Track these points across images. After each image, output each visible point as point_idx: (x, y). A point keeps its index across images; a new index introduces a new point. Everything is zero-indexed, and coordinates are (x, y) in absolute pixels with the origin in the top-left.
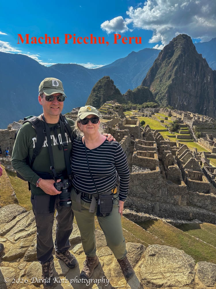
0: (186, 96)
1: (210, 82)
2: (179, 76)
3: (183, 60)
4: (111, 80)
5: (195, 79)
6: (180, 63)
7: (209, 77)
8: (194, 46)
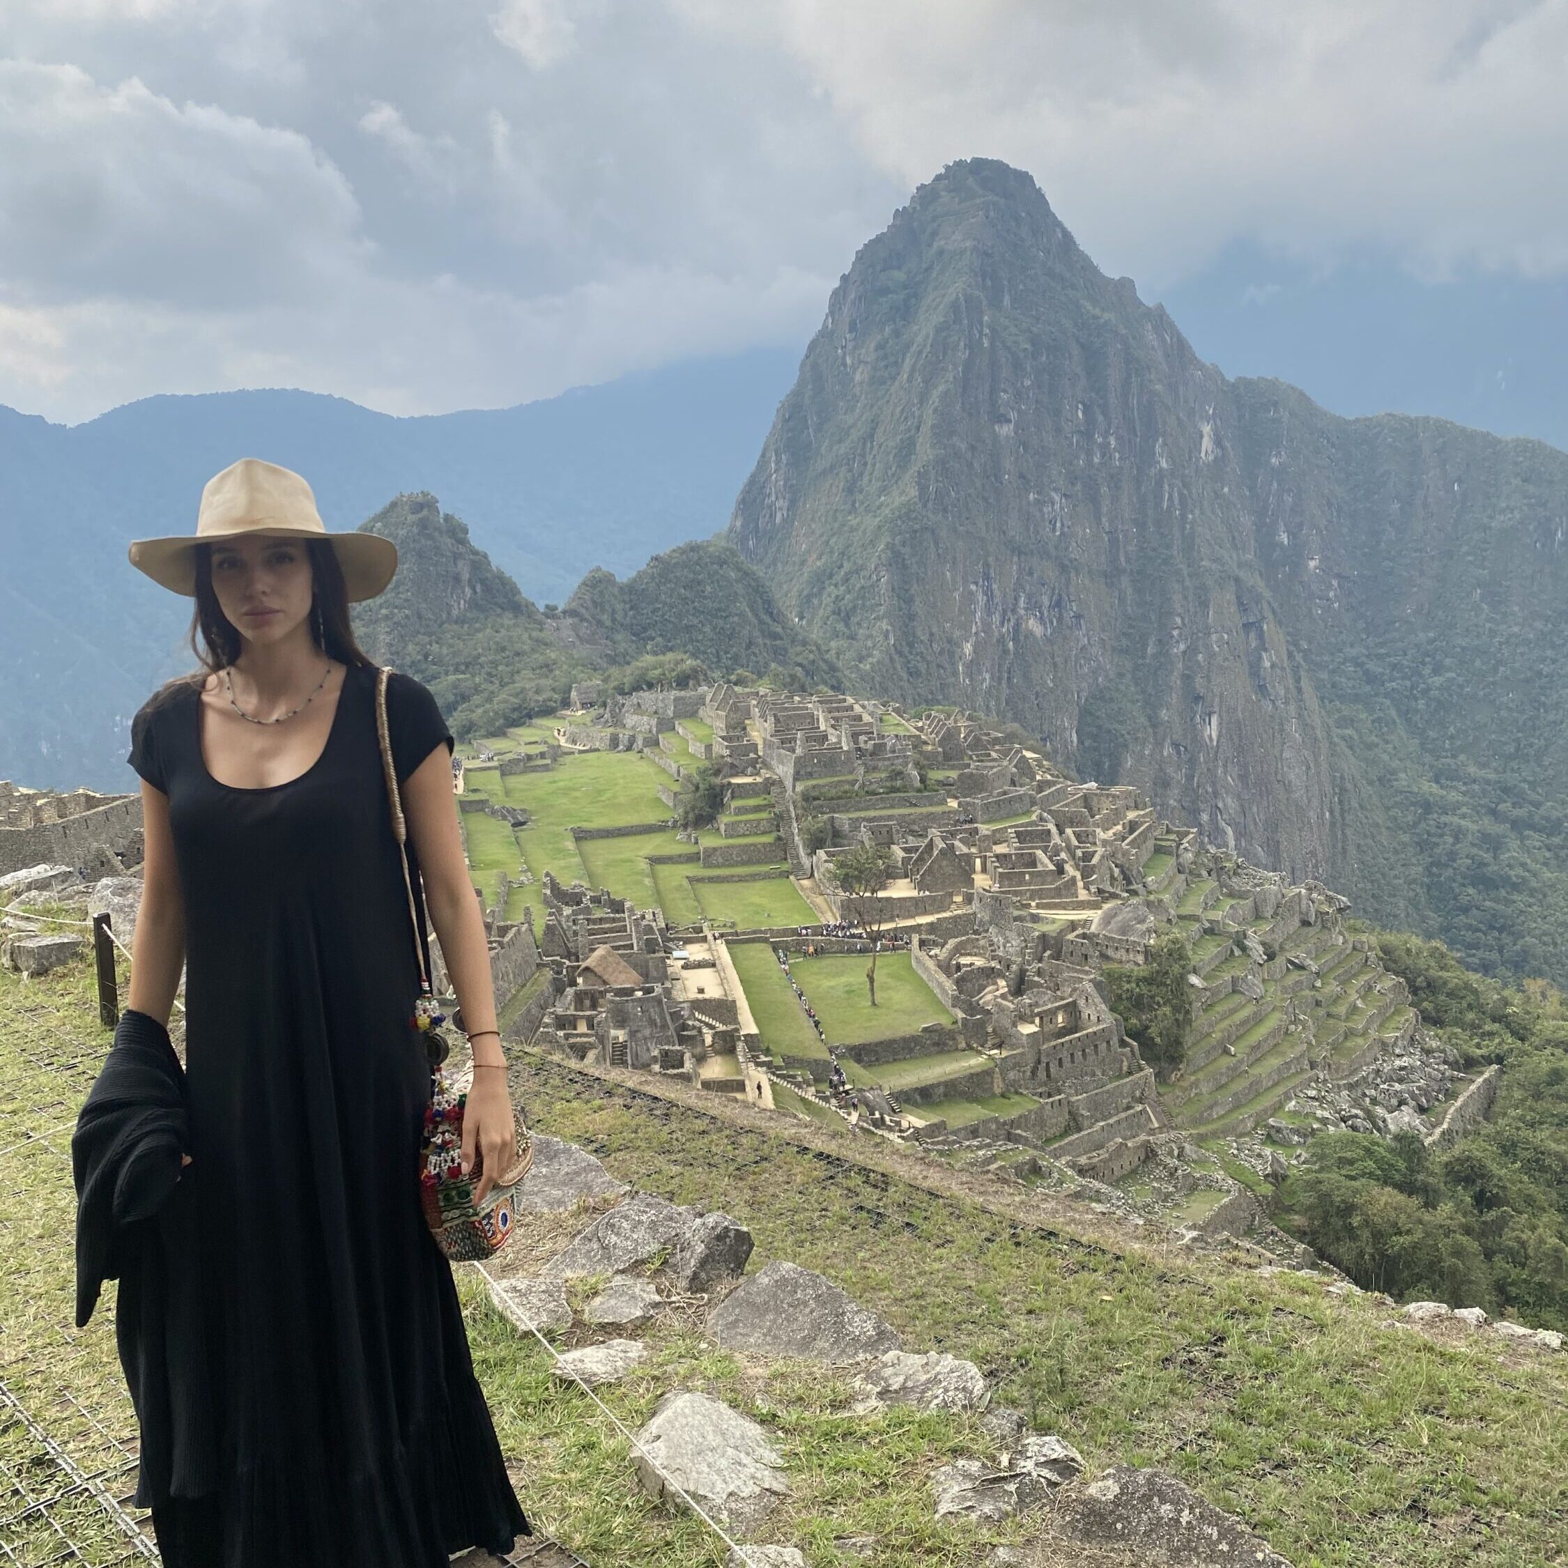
0: (1031, 574)
1: (1220, 461)
2: (963, 446)
3: (981, 332)
4: (448, 518)
5: (1089, 454)
6: (963, 355)
7: (1207, 429)
8: (1067, 235)
